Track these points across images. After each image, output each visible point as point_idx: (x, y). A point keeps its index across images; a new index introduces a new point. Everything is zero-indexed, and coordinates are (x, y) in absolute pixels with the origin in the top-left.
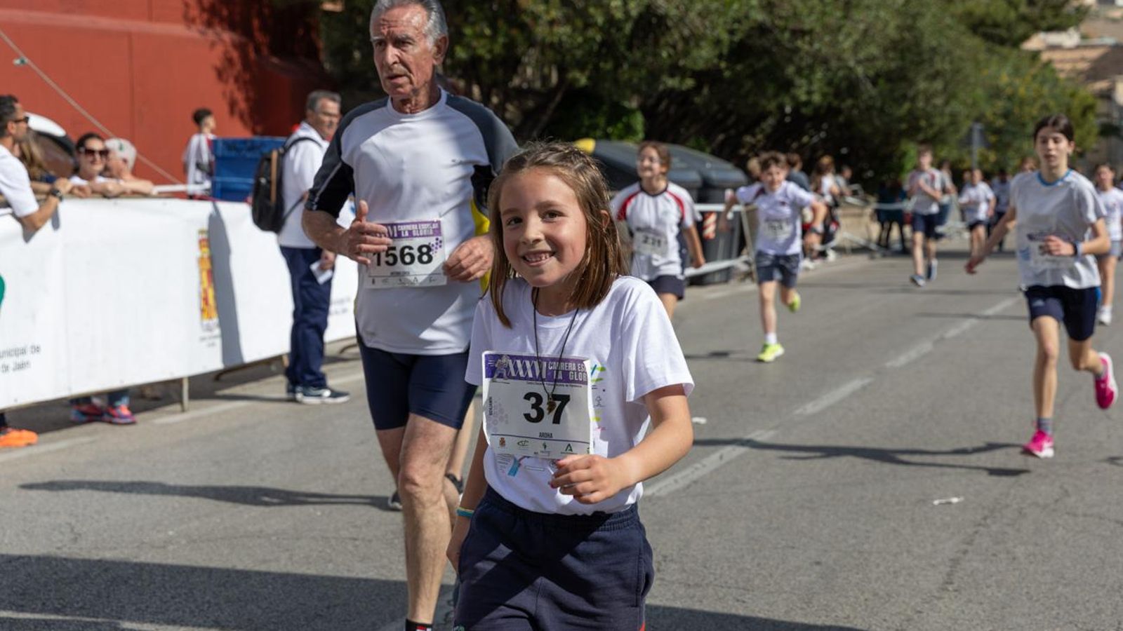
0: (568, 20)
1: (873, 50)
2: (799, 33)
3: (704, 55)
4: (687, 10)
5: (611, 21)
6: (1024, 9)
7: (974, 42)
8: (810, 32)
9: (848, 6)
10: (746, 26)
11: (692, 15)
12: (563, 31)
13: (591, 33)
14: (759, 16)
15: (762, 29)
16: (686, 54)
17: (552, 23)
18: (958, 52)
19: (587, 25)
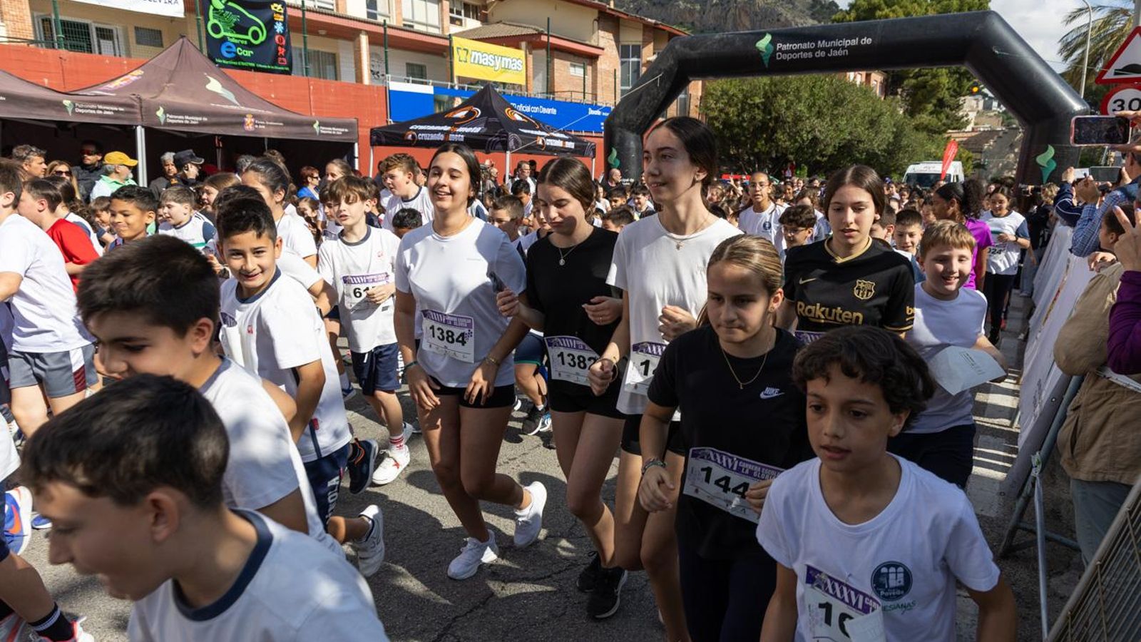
0: (790, 140)
1: (885, 146)
2: (860, 142)
3: (830, 150)
4: (826, 137)
5: (803, 141)
6: (944, 121)
7: (922, 135)
8: (863, 142)
9: (877, 133)
10: (844, 142)
11: (828, 139)
12: (788, 143)
13: (797, 144)
14: (849, 137)
15: (849, 141)
16: (824, 150)
17: (785, 141)
18: (915, 144)
19: (796, 141)
